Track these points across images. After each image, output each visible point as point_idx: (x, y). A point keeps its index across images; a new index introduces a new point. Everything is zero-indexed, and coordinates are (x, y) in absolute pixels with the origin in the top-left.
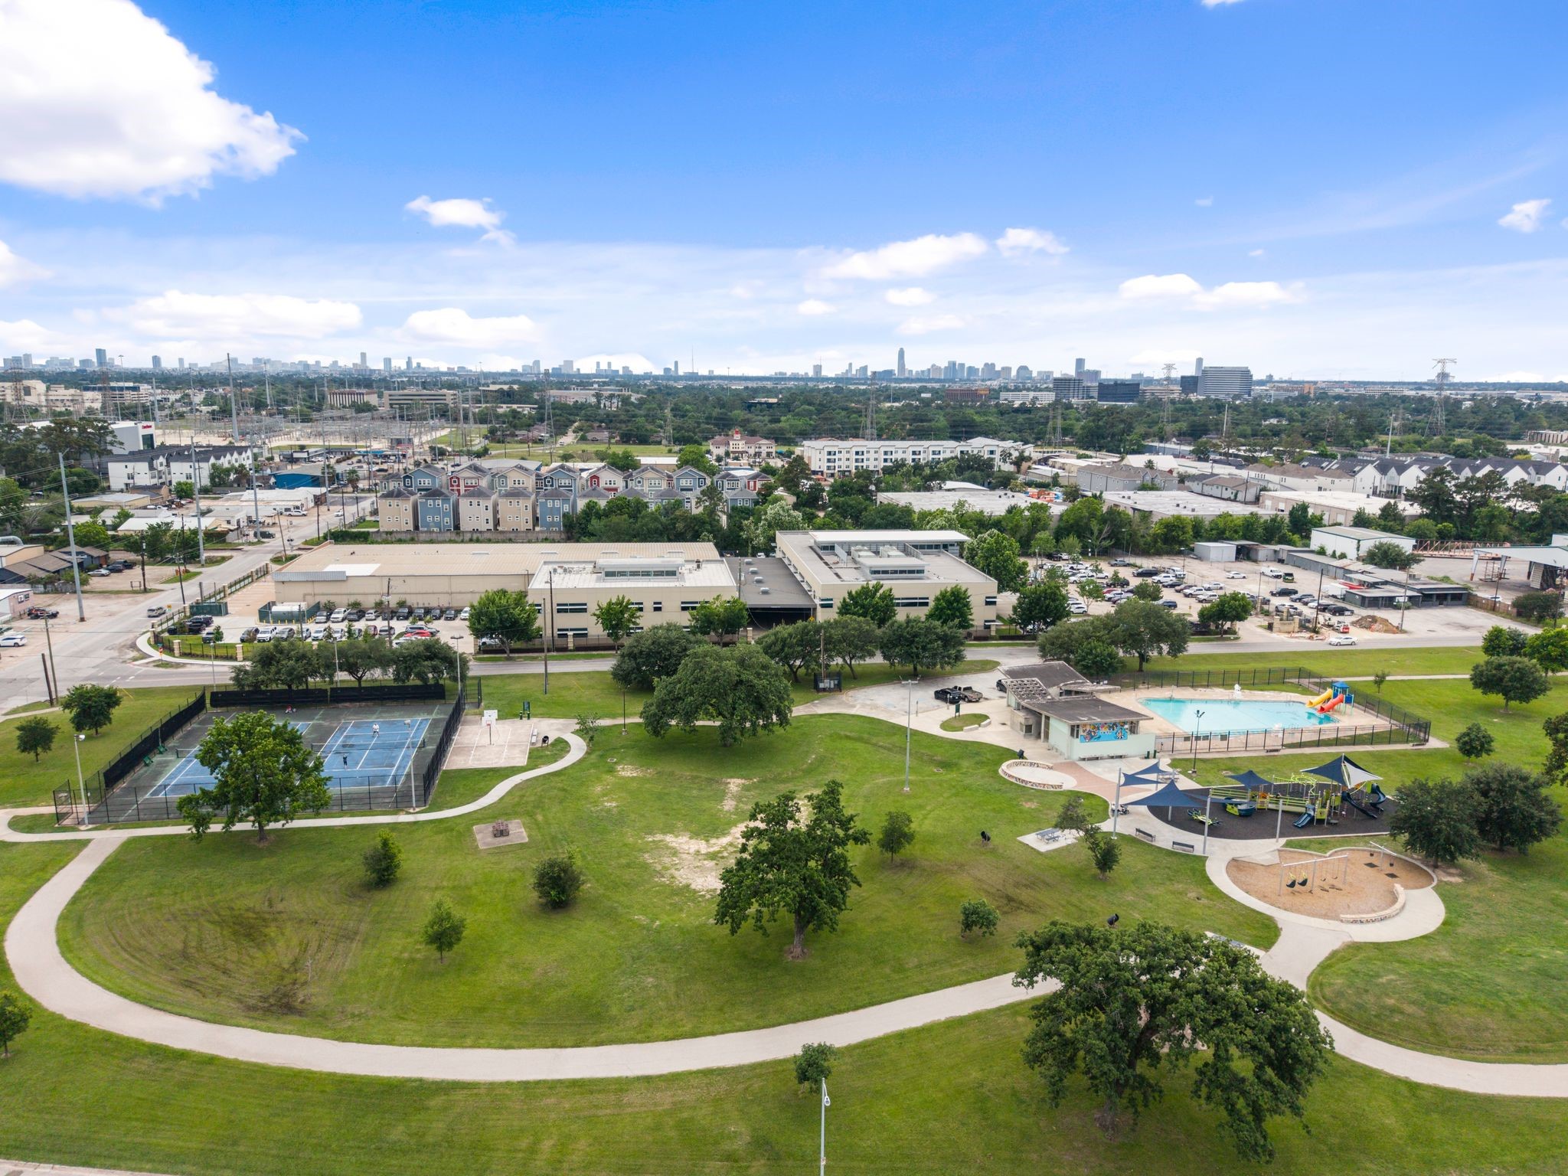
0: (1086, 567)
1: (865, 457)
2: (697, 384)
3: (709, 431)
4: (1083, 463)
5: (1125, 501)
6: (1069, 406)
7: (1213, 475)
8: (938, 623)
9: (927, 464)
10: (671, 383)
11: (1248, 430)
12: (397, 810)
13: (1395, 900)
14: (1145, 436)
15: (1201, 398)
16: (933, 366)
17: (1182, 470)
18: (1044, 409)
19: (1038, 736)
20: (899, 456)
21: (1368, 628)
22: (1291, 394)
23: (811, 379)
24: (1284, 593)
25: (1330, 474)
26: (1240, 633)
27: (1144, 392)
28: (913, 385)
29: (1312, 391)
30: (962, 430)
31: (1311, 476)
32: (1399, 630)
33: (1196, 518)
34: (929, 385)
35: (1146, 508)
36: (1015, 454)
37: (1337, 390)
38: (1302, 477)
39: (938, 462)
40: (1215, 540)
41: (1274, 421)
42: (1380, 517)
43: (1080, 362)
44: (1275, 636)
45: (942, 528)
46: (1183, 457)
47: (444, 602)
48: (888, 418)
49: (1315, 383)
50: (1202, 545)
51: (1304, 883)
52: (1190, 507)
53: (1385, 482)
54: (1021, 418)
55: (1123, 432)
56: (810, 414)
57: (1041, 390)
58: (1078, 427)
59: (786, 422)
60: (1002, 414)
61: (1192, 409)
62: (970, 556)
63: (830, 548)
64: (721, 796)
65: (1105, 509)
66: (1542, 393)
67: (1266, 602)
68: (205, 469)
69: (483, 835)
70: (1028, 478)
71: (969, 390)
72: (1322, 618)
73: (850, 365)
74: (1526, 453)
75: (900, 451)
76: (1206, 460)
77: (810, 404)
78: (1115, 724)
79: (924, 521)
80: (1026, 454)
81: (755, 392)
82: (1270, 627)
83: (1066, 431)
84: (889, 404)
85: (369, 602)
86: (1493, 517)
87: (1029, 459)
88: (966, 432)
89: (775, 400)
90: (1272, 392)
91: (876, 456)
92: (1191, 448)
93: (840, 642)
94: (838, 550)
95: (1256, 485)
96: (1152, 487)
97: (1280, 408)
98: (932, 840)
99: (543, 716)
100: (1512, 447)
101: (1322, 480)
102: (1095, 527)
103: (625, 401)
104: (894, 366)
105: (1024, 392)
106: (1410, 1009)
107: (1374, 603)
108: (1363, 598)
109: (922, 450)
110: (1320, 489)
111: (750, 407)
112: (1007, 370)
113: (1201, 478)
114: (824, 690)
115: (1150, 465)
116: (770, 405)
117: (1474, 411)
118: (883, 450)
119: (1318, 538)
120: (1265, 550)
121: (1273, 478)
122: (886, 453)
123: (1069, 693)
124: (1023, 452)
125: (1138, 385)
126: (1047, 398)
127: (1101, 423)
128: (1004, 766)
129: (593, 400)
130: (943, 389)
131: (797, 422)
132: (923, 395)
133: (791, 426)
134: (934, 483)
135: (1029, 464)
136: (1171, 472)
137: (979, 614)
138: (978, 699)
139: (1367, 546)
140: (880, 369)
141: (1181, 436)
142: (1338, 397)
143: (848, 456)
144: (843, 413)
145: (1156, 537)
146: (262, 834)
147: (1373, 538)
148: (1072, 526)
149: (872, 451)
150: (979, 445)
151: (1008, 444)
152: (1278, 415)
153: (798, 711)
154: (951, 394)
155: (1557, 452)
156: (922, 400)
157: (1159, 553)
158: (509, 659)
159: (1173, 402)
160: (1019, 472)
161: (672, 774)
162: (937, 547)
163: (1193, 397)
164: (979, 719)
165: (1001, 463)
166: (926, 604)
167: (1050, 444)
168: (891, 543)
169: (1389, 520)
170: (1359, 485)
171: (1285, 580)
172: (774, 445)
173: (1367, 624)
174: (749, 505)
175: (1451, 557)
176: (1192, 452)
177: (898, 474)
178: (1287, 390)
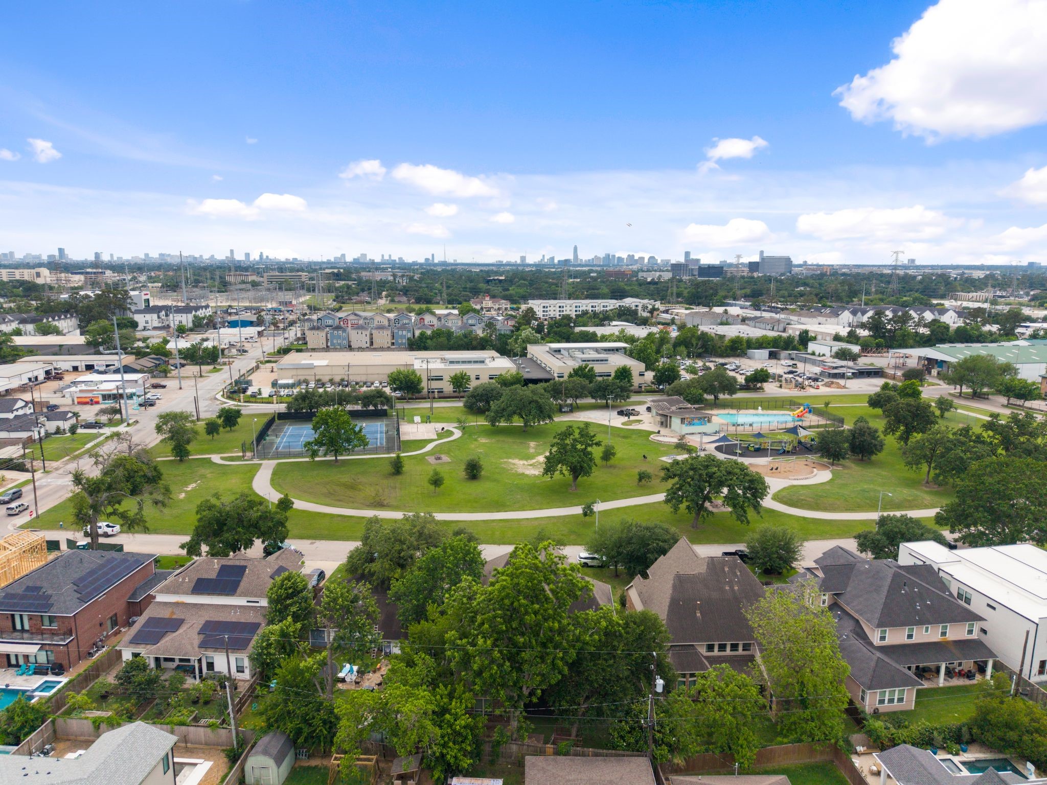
0: (688, 362)
1: (564, 309)
2: (449, 268)
3: (467, 296)
4: (688, 312)
5: (711, 330)
6: (680, 281)
7: (761, 317)
8: (618, 381)
9: (600, 312)
10: (432, 268)
11: (786, 293)
12: (389, 453)
13: (813, 472)
14: (725, 297)
15: (760, 275)
16: (596, 256)
17: (744, 315)
18: (665, 282)
19: (667, 427)
20: (584, 308)
21: (829, 386)
22: (816, 273)
23: (519, 265)
24: (791, 372)
25: (826, 316)
26: (765, 389)
27: (726, 271)
28: (584, 268)
29: (828, 271)
30: (619, 294)
31: (814, 317)
32: (844, 387)
33: (749, 338)
34: (594, 268)
35: (722, 334)
36: (650, 307)
37: (844, 270)
38: (810, 317)
39: (607, 311)
40: (758, 349)
41: (802, 288)
42: (847, 337)
43: (687, 254)
44: (783, 390)
45: (615, 341)
46: (746, 308)
47: (364, 379)
48: (573, 288)
49: (833, 266)
50: (751, 352)
51: (777, 469)
52: (746, 333)
53: (855, 320)
54: (652, 287)
55: (712, 295)
56: (525, 285)
57: (663, 271)
58: (685, 293)
59: (512, 290)
60: (640, 285)
61: (755, 282)
62: (630, 354)
63: (558, 351)
64: (529, 447)
65: (699, 333)
66: (966, 271)
67: (781, 376)
68: (190, 317)
69: (431, 460)
70: (658, 320)
71: (620, 271)
72: (806, 383)
73: (544, 256)
74: (943, 305)
75: (584, 306)
76: (759, 310)
77: (524, 280)
78: (701, 418)
79: (604, 339)
80: (656, 307)
81: (488, 273)
82: (781, 386)
83: (679, 295)
84: (571, 280)
85: (326, 379)
86: (905, 336)
87: (658, 309)
88: (620, 296)
89: (503, 278)
90: (804, 272)
91: (571, 308)
92: (750, 303)
93: (572, 390)
94: (563, 352)
95: (784, 322)
96: (727, 324)
97: (807, 281)
98: (622, 459)
99: (436, 422)
100: (935, 302)
101: (820, 319)
102: (694, 342)
103: (411, 279)
104: (570, 257)
105: (653, 273)
106: (808, 499)
107: (835, 376)
108: (829, 374)
109: (597, 305)
110: (820, 324)
111: (488, 282)
112: (642, 259)
113: (756, 318)
114: (564, 412)
115: (726, 312)
116: (500, 281)
117: (921, 282)
118: (574, 305)
119: (811, 346)
120: (784, 354)
121: (794, 318)
122: (576, 307)
123: (680, 408)
124: (654, 305)
125: (722, 267)
126: (667, 276)
127: (699, 290)
128: (652, 436)
129: (391, 278)
130: (603, 271)
131: (519, 290)
132: (592, 275)
133: (516, 293)
134: (606, 322)
135: (658, 312)
136: (738, 316)
137: (636, 380)
138: (638, 414)
139: (835, 349)
140: (563, 258)
141: (746, 297)
142: (844, 274)
143: (554, 309)
144: (546, 285)
145: (727, 346)
146: (336, 460)
147: (838, 346)
148: (682, 342)
149: (568, 306)
150: (629, 302)
151: (646, 301)
152: (805, 284)
153: (556, 419)
154: (609, 274)
155: (961, 304)
156: (592, 278)
157: (728, 356)
158: (408, 402)
159: (743, 277)
160: (652, 317)
161: (504, 441)
162: (613, 350)
163: (755, 275)
164: (639, 421)
165: (642, 313)
166: (610, 376)
167: (669, 303)
168: (590, 348)
169: (852, 337)
170: (841, 322)
171: (793, 367)
172: (509, 303)
173: (828, 385)
174: (508, 333)
175: (882, 357)
176: (751, 305)
177: (585, 317)
178: (813, 270)
